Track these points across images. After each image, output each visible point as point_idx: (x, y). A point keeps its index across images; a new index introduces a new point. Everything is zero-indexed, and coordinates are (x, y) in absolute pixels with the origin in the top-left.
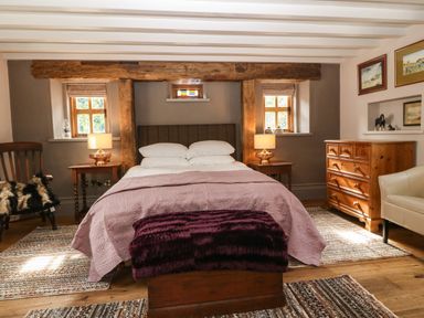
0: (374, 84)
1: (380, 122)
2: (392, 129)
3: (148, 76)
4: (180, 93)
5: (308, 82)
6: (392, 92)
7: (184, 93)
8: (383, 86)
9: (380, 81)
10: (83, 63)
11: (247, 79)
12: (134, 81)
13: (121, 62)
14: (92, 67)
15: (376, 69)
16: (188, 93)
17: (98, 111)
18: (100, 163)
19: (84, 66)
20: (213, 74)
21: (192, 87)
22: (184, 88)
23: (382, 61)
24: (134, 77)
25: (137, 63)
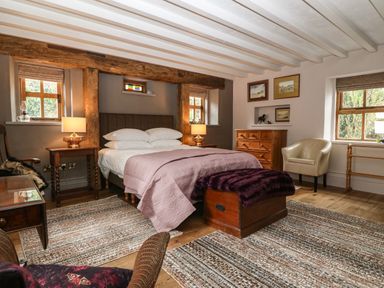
0: (259, 96)
1: (262, 119)
2: (269, 123)
3: (113, 69)
4: (127, 87)
5: (217, 90)
6: (272, 102)
7: (130, 87)
8: (265, 98)
9: (263, 95)
10: (50, 46)
11: (184, 83)
12: (100, 72)
13: (88, 53)
14: (60, 51)
15: (261, 88)
16: (134, 88)
17: (51, 96)
18: (74, 146)
19: (50, 50)
20: (163, 75)
21: (137, 83)
22: (131, 83)
23: (266, 83)
24: (101, 68)
25: (103, 56)
